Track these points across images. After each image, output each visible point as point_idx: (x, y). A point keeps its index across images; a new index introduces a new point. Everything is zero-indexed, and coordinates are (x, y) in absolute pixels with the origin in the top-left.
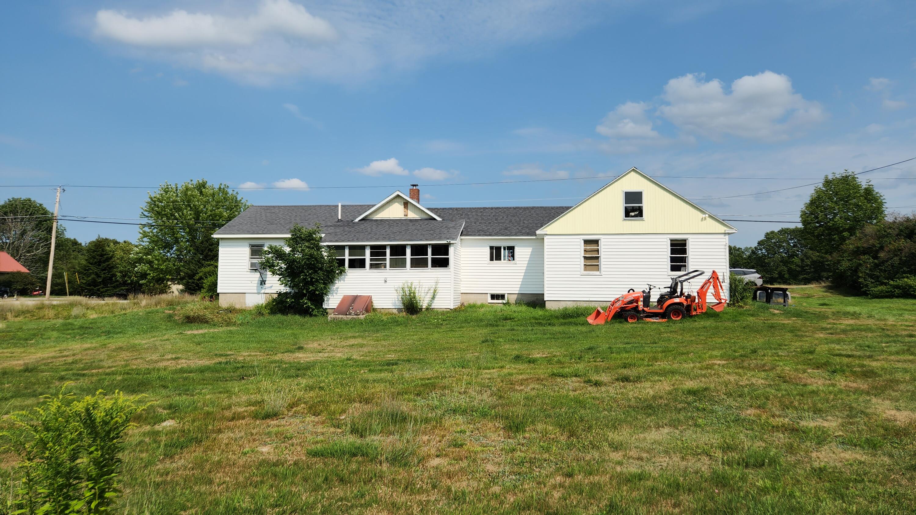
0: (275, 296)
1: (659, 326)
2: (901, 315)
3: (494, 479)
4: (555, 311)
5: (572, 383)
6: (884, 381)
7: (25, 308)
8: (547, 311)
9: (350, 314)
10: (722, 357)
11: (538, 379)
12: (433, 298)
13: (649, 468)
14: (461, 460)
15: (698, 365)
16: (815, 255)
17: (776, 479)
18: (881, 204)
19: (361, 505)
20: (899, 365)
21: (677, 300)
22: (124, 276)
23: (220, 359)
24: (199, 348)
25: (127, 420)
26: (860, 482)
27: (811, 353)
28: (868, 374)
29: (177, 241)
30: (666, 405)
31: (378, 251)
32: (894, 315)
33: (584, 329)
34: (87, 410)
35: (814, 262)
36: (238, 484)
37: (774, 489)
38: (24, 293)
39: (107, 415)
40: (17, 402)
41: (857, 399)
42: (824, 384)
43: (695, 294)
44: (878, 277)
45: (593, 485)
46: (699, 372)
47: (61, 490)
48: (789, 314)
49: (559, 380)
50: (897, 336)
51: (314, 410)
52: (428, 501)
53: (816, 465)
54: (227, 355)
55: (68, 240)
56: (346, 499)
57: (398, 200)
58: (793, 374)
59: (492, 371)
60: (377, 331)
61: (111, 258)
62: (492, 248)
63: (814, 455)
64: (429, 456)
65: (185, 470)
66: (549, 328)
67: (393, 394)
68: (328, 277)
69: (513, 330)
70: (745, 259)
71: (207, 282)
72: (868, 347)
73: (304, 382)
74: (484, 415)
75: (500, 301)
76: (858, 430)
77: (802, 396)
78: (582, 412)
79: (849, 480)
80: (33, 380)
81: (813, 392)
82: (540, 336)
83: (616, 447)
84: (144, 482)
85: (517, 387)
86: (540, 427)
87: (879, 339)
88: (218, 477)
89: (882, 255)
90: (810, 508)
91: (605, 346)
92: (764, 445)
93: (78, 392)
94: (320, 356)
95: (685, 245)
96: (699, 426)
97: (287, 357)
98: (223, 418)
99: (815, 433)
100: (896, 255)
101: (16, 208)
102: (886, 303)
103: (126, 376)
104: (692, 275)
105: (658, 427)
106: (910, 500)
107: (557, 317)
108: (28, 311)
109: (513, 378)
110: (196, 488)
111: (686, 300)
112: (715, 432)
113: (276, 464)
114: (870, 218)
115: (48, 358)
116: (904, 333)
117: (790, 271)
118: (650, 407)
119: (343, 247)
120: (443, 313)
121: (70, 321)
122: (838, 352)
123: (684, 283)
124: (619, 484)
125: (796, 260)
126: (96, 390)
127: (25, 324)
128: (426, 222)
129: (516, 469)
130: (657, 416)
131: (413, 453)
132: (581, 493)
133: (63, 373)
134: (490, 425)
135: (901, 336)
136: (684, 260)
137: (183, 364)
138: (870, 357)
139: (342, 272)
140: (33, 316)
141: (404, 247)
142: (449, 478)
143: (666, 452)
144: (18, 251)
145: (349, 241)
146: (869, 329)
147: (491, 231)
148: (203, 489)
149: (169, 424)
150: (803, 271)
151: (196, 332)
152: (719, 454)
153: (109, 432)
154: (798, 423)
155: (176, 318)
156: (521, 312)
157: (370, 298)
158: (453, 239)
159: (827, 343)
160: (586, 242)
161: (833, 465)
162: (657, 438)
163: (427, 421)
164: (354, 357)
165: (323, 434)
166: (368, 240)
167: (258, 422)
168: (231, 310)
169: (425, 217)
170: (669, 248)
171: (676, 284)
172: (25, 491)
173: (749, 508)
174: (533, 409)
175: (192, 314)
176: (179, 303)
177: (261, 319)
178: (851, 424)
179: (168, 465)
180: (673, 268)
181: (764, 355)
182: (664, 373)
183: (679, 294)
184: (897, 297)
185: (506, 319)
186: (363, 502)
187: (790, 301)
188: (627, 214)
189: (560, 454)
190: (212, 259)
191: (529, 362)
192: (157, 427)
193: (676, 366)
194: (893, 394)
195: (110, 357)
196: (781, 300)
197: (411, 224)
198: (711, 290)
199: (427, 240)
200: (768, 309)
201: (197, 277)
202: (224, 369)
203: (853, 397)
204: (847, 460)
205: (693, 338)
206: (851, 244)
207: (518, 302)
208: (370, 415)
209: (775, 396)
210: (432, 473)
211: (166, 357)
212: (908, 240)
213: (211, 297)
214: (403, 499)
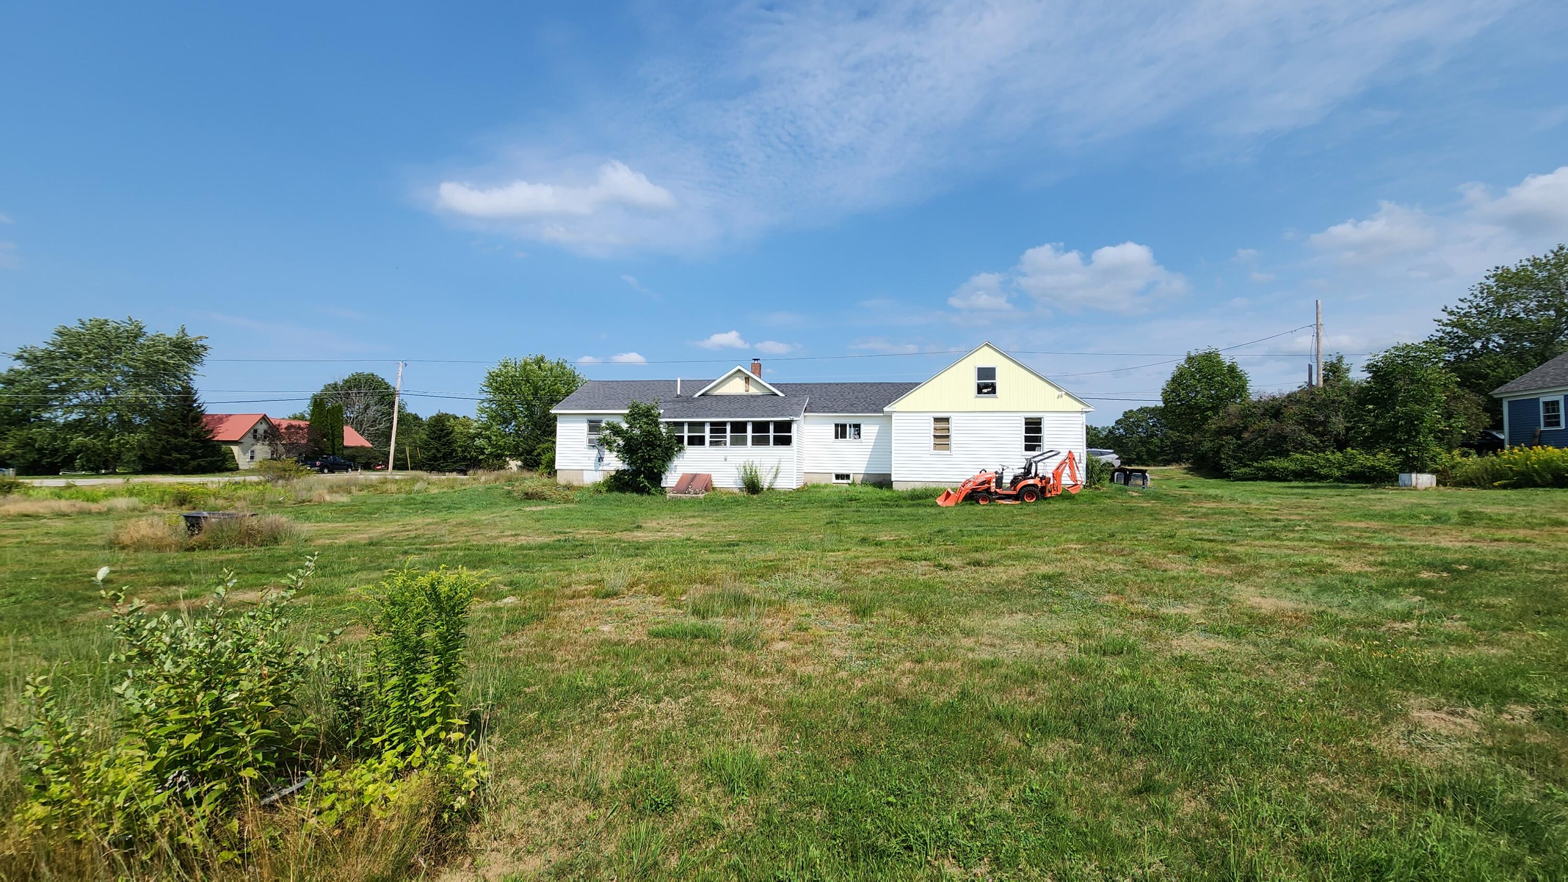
0: (613, 473)
1: (1012, 508)
2: (1265, 498)
3: (840, 665)
4: (902, 492)
5: (922, 566)
6: (1248, 567)
7: (368, 483)
8: (894, 492)
9: (689, 493)
10: (1078, 541)
11: (886, 563)
12: (775, 477)
13: (1002, 655)
14: (806, 644)
15: (1053, 549)
16: (1174, 435)
17: (1135, 667)
18: (1246, 382)
19: (705, 688)
20: (1264, 550)
21: (1031, 482)
22: (463, 452)
23: (559, 537)
24: (537, 525)
25: (471, 596)
26: (1223, 671)
27: (1172, 537)
28: (1231, 559)
29: (515, 417)
30: (1020, 590)
31: (718, 428)
32: (1258, 499)
33: (933, 511)
34: (432, 585)
35: (1173, 443)
36: (580, 663)
37: (1133, 677)
38: (367, 467)
39: (451, 590)
40: (362, 575)
41: (1220, 585)
42: (1185, 571)
43: (1050, 475)
44: (1241, 459)
45: (944, 672)
46: (1054, 556)
47: (408, 664)
48: (1148, 496)
49: (907, 563)
50: (1261, 519)
51: (654, 590)
52: (773, 685)
53: (1177, 653)
54: (566, 533)
55: (409, 415)
56: (690, 682)
57: (739, 374)
58: (1153, 559)
59: (837, 553)
60: (717, 511)
61: (451, 433)
62: (837, 425)
63: (1174, 643)
64: (773, 639)
65: (527, 647)
66: (897, 509)
67: (735, 575)
68: (667, 454)
69: (859, 511)
70: (1102, 439)
71: (545, 458)
72: (1231, 531)
73: (643, 561)
74: (829, 599)
75: (845, 481)
76: (1221, 618)
77: (1162, 582)
78: (932, 596)
79: (1212, 670)
80: (377, 553)
81: (1174, 578)
82: (887, 518)
83: (967, 633)
84: (487, 657)
85: (863, 571)
86: (888, 611)
87: (1243, 524)
88: (559, 655)
89: (1245, 435)
90: (1171, 698)
91: (955, 529)
92: (1122, 632)
93: (421, 566)
94: (659, 536)
95: (1040, 423)
96: (1055, 612)
97: (627, 536)
98: (564, 596)
99: (1176, 620)
100: (1261, 436)
101: (360, 381)
102: (1250, 486)
103: (467, 552)
104: (1046, 455)
105: (1011, 613)
106: (1276, 690)
107: (905, 499)
108: (372, 486)
109: (859, 561)
110: (538, 666)
111: (1041, 481)
112: (1070, 618)
113: (617, 644)
114: (1234, 397)
115: (392, 532)
116: (1269, 517)
117: (1149, 452)
118: (1002, 592)
119: (682, 424)
120: (785, 493)
121: (412, 495)
122: (1200, 537)
123: (1039, 464)
124: (970, 671)
125: (1155, 440)
126: (439, 565)
127: (369, 498)
128: (769, 397)
129: (863, 654)
130: (1010, 601)
131: (756, 636)
132: (931, 680)
133: (406, 548)
134: (836, 609)
135: (1266, 520)
136: (1038, 439)
137: (522, 540)
138: (1232, 542)
139: (681, 449)
140: (377, 490)
141: (744, 424)
142: (795, 662)
143: (1020, 639)
144: (361, 425)
145: (688, 417)
146: (1232, 513)
147: (835, 407)
148: (546, 666)
149: (510, 600)
150: (1162, 451)
151: (534, 509)
152: (1075, 642)
153: (453, 607)
154: (1158, 610)
155: (515, 494)
156: (867, 492)
157: (709, 476)
158: (797, 416)
159: (1188, 527)
160: (937, 420)
161: (1194, 654)
162: (1011, 624)
163: (771, 603)
164: (694, 537)
165: (664, 615)
166: (707, 417)
167: (598, 601)
168: (569, 487)
169: (766, 392)
170: (1024, 427)
171: (1031, 465)
172: (374, 664)
173: (1107, 697)
174: (881, 593)
175: (530, 490)
176: (517, 480)
177: (599, 496)
178: (1213, 611)
179: (510, 641)
180: (1028, 448)
181: (1122, 540)
182: (1018, 557)
183: (1033, 474)
184: (1261, 480)
185: (851, 500)
186: (706, 684)
187: (1149, 483)
188: (980, 391)
189: (909, 639)
190: (550, 435)
191: (876, 544)
192: (499, 604)
193: (1030, 550)
194: (1258, 580)
195: (451, 532)
196: (1140, 482)
197: (752, 400)
198: (1067, 471)
199: (768, 416)
200: (1126, 491)
201: (535, 453)
202: (563, 547)
203: (1216, 583)
204: (1209, 649)
205: (1048, 521)
206: (1213, 424)
207: (864, 483)
208: (712, 597)
209: (1134, 582)
210: (776, 656)
211: (506, 533)
212: (1274, 420)
213: (549, 473)
214: (747, 682)
